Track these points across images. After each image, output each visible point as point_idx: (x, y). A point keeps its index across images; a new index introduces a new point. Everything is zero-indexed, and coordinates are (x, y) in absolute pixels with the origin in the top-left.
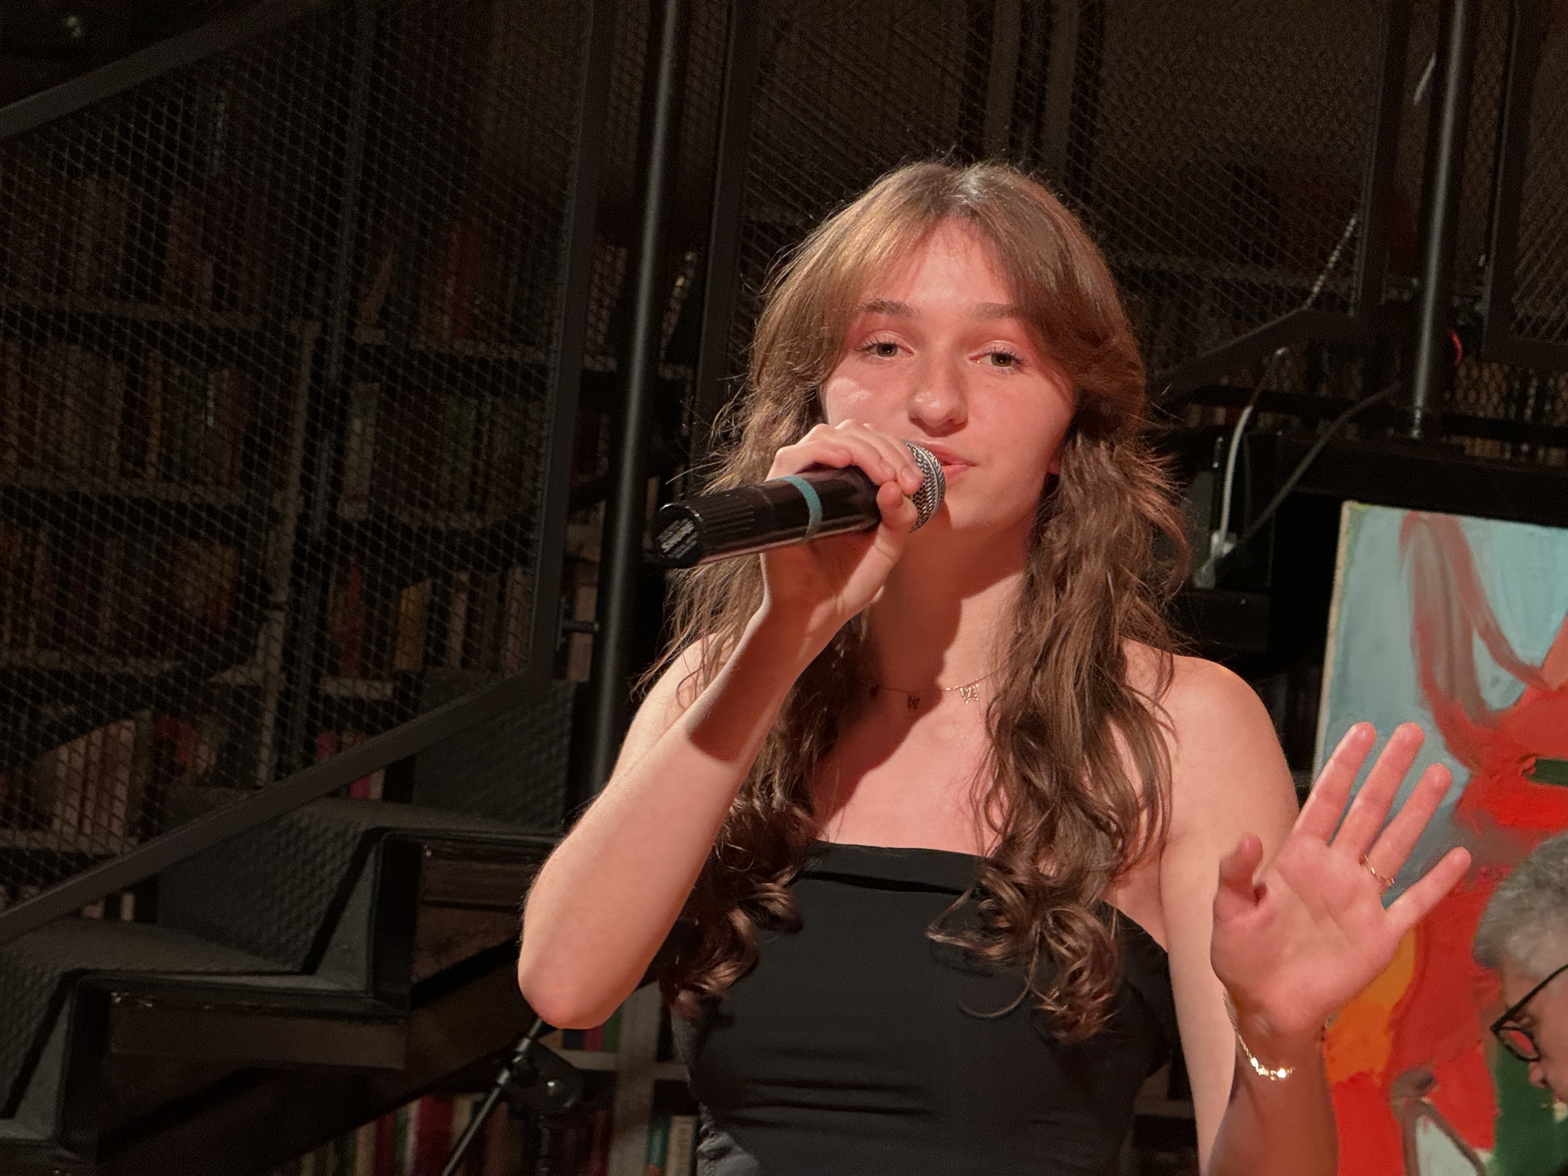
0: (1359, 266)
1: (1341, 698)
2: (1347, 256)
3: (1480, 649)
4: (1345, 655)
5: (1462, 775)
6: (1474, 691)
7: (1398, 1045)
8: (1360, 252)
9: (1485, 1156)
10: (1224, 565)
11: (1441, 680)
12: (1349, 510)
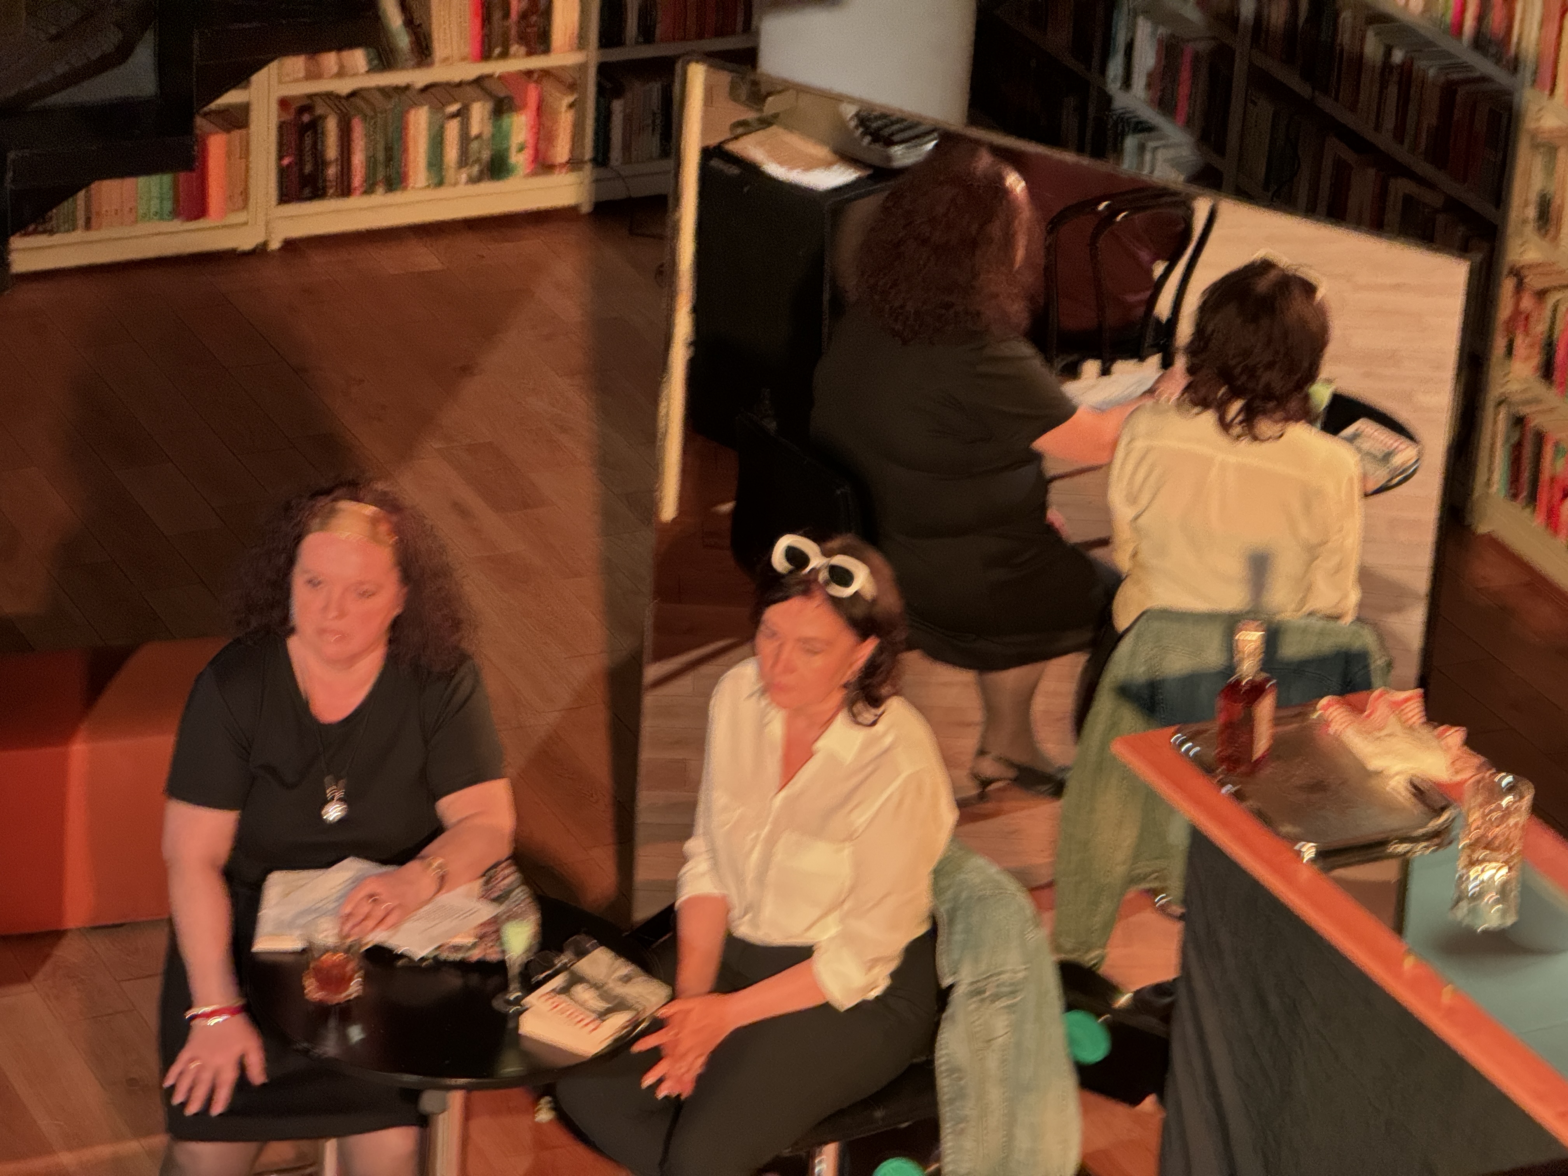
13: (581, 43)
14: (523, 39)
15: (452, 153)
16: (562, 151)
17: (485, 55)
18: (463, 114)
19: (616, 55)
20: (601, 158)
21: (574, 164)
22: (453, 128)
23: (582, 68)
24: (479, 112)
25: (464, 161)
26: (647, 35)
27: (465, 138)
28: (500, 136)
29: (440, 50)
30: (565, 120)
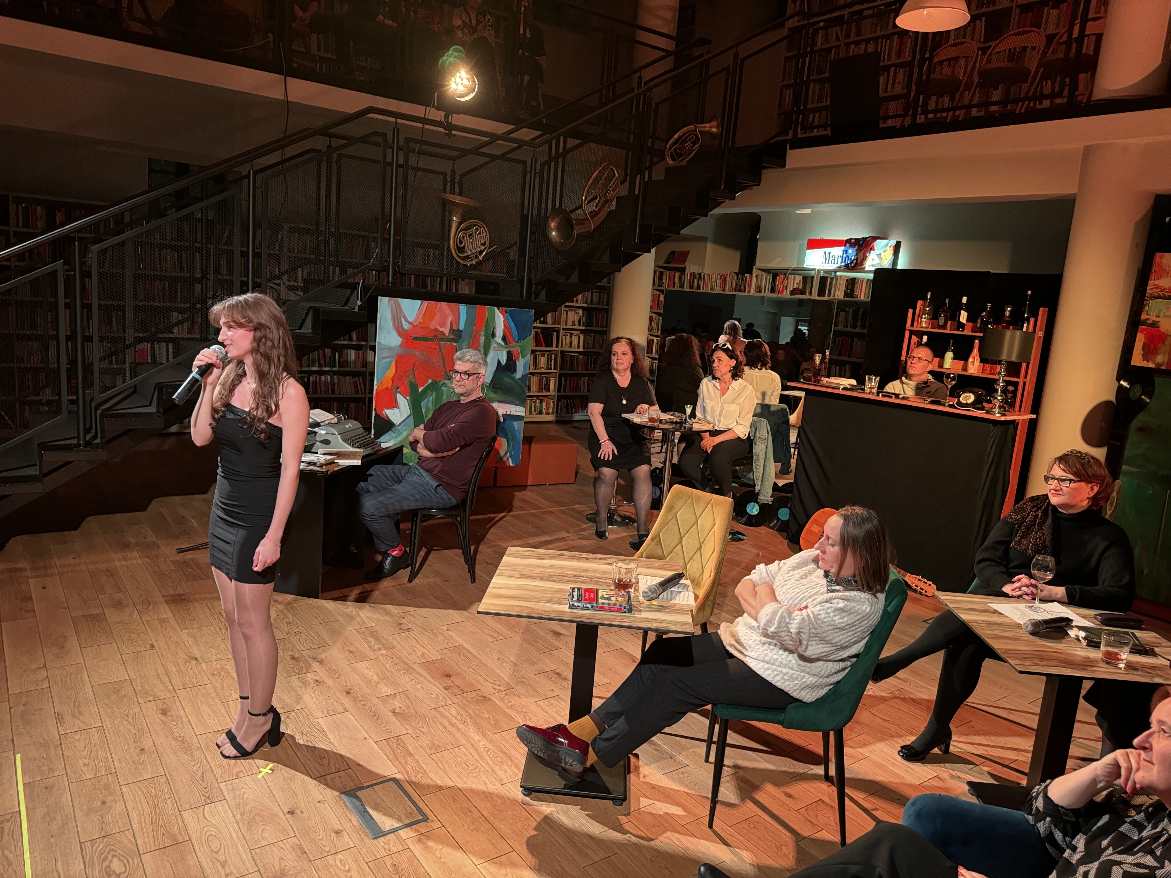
0: (378, 257)
1: (380, 329)
2: (377, 255)
3: (403, 319)
4: (380, 321)
5: (401, 340)
6: (402, 326)
7: (393, 382)
8: (379, 254)
9: (408, 398)
10: (359, 306)
11: (396, 325)
12: (379, 297)
13: (554, 391)
14: (545, 389)
15: (533, 409)
16: (551, 411)
17: (539, 392)
18: (535, 402)
19: (560, 394)
20: (557, 413)
21: (553, 413)
22: (533, 404)
23: (554, 395)
24: (538, 401)
25: (535, 411)
26: (565, 391)
27: (535, 406)
28: (541, 406)
29: (532, 390)
30: (552, 404)
